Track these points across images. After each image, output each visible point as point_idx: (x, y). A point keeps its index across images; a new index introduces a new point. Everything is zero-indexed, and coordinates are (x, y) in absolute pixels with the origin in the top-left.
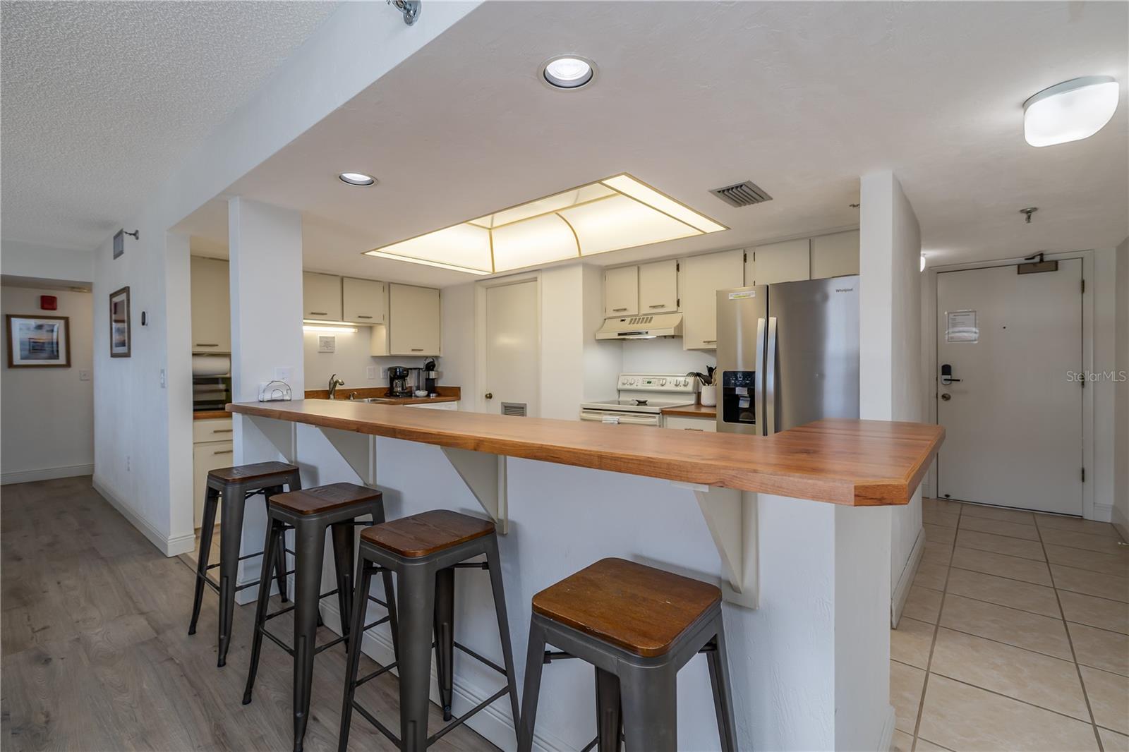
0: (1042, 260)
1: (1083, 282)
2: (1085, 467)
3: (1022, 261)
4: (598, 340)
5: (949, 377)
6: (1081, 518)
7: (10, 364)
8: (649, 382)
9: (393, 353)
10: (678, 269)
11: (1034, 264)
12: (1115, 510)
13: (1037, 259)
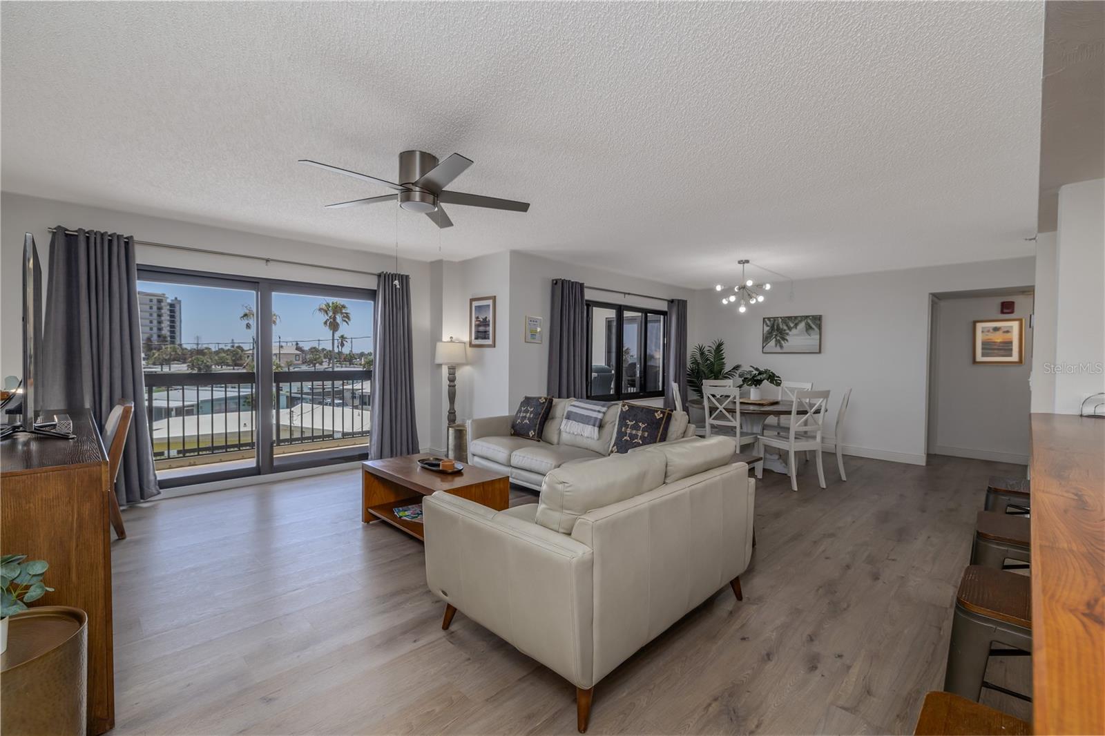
7: (974, 362)
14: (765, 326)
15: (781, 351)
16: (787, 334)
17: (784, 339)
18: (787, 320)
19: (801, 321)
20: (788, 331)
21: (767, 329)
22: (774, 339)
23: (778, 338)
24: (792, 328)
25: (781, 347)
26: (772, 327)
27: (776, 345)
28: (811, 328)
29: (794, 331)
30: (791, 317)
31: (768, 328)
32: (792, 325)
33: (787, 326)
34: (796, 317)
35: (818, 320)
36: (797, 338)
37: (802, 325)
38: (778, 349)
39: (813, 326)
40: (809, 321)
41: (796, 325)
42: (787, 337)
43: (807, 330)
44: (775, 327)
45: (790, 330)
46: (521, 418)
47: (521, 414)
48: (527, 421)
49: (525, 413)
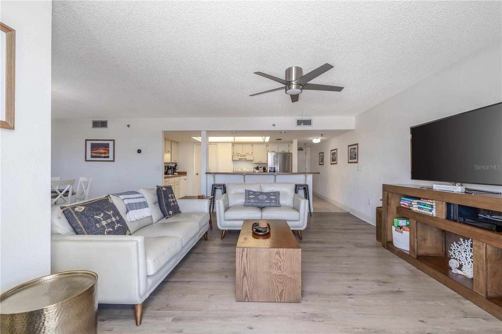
1: (306, 153)
3: (299, 148)
4: (233, 160)
8: (242, 170)
9: (172, 162)
10: (252, 146)
13: (301, 148)
46: (107, 226)
47: (104, 223)
48: (119, 225)
49: (108, 219)
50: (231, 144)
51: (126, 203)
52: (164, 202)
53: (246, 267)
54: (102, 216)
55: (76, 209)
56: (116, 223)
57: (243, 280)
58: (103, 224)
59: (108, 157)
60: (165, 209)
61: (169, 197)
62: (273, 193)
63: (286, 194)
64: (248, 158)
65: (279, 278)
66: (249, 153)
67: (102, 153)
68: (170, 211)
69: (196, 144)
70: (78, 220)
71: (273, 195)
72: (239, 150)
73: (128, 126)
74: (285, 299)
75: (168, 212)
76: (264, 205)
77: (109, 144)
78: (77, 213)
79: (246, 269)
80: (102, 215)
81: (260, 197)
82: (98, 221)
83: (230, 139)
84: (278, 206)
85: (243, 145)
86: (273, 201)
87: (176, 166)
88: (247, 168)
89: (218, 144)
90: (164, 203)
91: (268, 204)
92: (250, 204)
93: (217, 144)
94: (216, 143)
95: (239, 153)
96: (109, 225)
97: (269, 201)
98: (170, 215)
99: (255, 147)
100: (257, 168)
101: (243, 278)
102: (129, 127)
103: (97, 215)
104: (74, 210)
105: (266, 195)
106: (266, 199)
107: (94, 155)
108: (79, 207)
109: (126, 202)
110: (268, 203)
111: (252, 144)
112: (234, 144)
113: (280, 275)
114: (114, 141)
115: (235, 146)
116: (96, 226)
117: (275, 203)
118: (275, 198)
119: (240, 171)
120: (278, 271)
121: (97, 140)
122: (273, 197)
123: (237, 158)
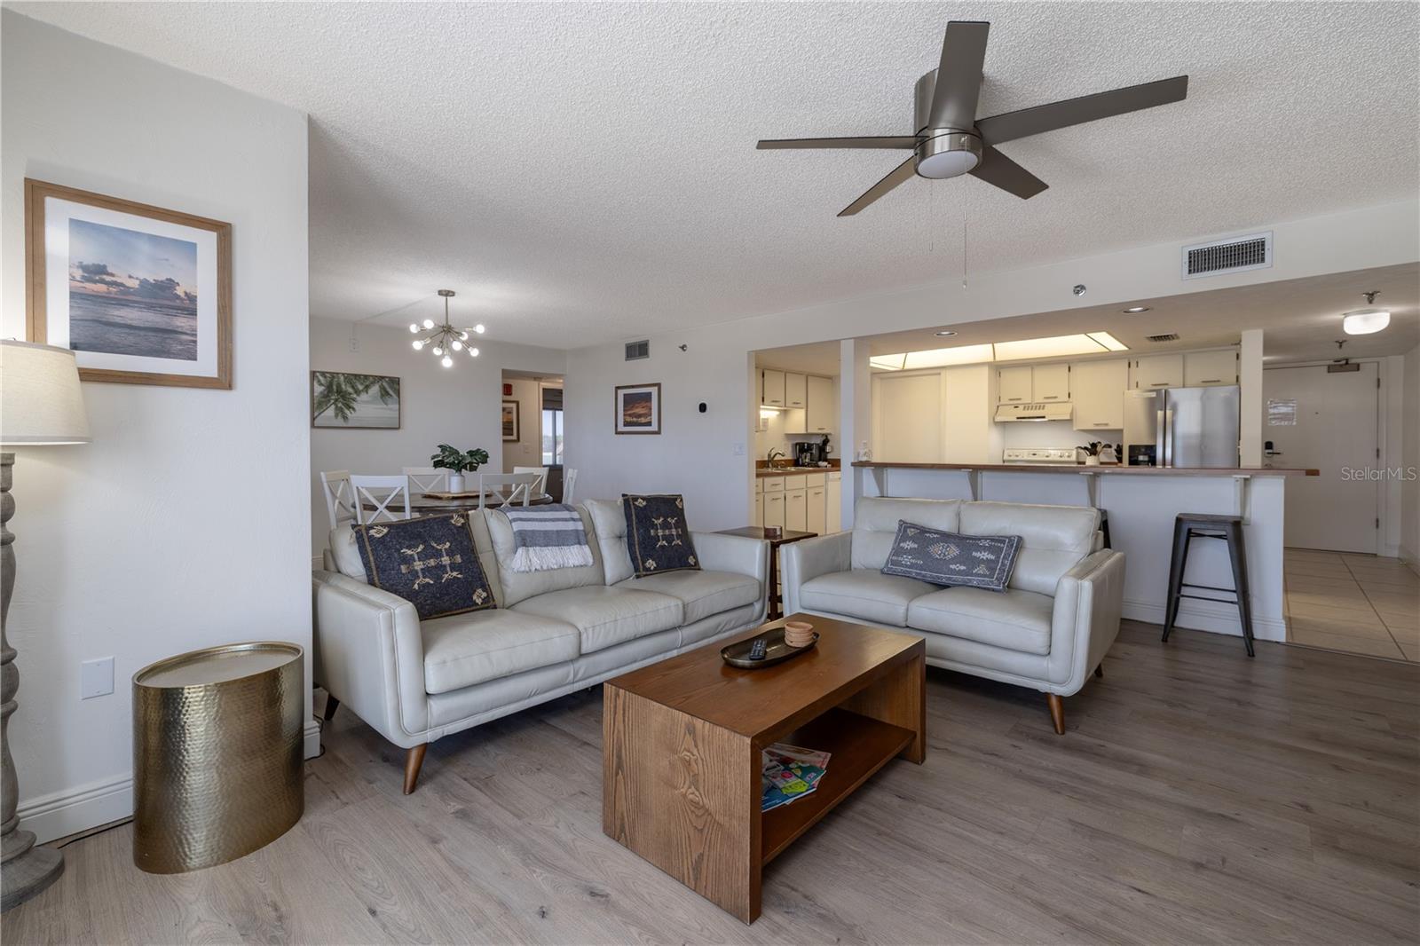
0: (1347, 363)
1: (1379, 380)
2: (1380, 518)
3: (1331, 362)
4: (998, 422)
5: (1270, 451)
6: (1375, 555)
8: (1034, 454)
9: (809, 431)
10: (1069, 370)
11: (1341, 365)
12: (1401, 548)
13: (1344, 362)
14: (315, 383)
15: (345, 425)
16: (354, 400)
17: (349, 407)
18: (352, 378)
19: (373, 383)
20: (355, 396)
21: (319, 389)
22: (333, 406)
23: (340, 405)
24: (360, 392)
25: (345, 418)
26: (329, 387)
27: (336, 416)
28: (388, 393)
29: (364, 397)
30: (359, 375)
31: (323, 388)
32: (361, 387)
33: (353, 387)
34: (366, 377)
35: (395, 382)
36: (367, 407)
37: (375, 389)
38: (340, 422)
39: (391, 392)
40: (384, 384)
41: (367, 388)
42: (355, 405)
43: (382, 396)
44: (335, 387)
45: (358, 395)
46: (423, 573)
47: (418, 565)
48: (455, 574)
49: (429, 559)
50: (985, 370)
51: (515, 530)
52: (636, 535)
53: (623, 747)
54: (419, 550)
55: (372, 532)
56: (448, 569)
57: (616, 780)
58: (416, 568)
59: (649, 424)
60: (638, 553)
61: (654, 526)
62: (992, 540)
63: (1052, 549)
64: (1051, 412)
65: (692, 812)
66: (1055, 397)
67: (640, 416)
68: (650, 561)
69: (882, 379)
70: (370, 555)
71: (989, 549)
72: (1018, 385)
73: (683, 348)
74: (706, 887)
75: (644, 563)
76: (944, 578)
77: (651, 393)
78: (371, 538)
79: (623, 751)
80: (421, 547)
81: (937, 550)
82: (408, 560)
83: (980, 352)
84: (993, 590)
85: (1032, 369)
86: (981, 569)
87: (826, 442)
88: (1056, 447)
89: (943, 372)
90: (636, 539)
91: (959, 578)
92: (899, 569)
93: (939, 374)
94: (936, 371)
95: (1020, 399)
96: (428, 572)
97: (963, 568)
98: (649, 569)
99: (1080, 372)
100: (1093, 450)
101: (617, 774)
102: (685, 350)
103: (409, 547)
104: (367, 533)
105: (958, 546)
106: (955, 560)
107: (629, 419)
108: (380, 528)
109: (517, 526)
110: (959, 573)
111: (1069, 363)
112: (998, 368)
113: (696, 804)
114: (659, 385)
115: (1007, 376)
116: (400, 569)
117: (985, 576)
118: (993, 557)
119: (1026, 458)
120: (690, 788)
121: (633, 387)
122: (985, 555)
123: (1010, 415)
